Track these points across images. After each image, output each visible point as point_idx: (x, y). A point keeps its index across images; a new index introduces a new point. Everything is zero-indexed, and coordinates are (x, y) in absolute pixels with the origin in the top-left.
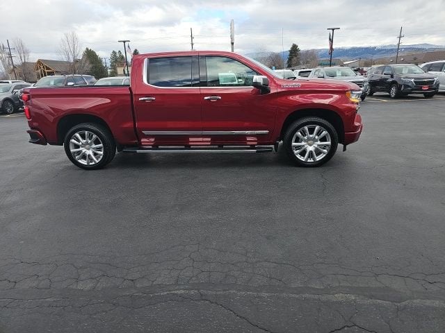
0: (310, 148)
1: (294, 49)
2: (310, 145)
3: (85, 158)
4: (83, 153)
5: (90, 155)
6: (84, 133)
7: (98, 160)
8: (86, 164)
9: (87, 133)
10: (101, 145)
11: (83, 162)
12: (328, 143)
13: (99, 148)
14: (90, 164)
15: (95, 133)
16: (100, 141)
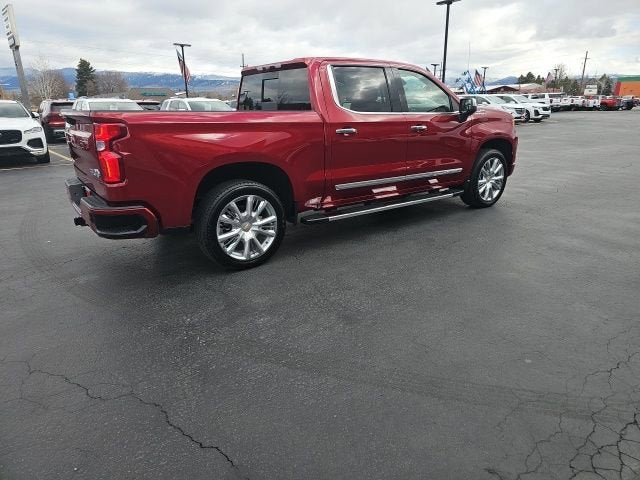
0: (489, 185)
1: (84, 67)
2: (486, 185)
3: (240, 248)
4: (239, 238)
5: (252, 241)
6: (245, 200)
7: (265, 247)
8: (243, 258)
9: (250, 199)
10: (273, 217)
11: (237, 256)
12: (501, 177)
13: (268, 224)
14: (252, 256)
15: (265, 196)
16: (271, 210)
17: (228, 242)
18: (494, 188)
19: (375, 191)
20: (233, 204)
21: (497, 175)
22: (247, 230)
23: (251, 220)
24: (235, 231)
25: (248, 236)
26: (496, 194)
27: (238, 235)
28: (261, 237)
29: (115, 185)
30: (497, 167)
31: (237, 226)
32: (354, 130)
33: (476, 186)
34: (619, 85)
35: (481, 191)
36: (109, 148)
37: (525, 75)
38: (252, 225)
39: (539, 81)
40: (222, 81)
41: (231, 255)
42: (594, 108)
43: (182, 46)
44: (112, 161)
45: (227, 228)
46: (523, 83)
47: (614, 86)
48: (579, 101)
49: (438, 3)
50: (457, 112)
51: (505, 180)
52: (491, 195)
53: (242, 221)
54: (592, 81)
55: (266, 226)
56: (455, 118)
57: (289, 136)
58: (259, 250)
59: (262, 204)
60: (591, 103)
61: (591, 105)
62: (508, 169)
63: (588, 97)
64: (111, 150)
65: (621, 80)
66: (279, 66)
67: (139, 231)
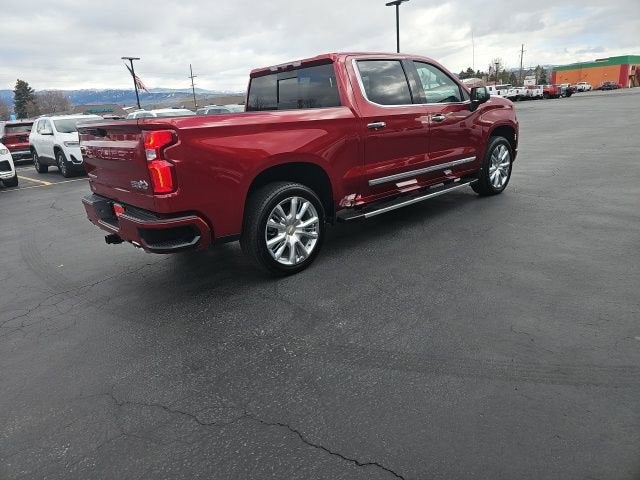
0: (498, 173)
2: (495, 172)
3: (286, 253)
4: (286, 242)
5: (297, 244)
6: (289, 203)
7: (309, 250)
8: (290, 263)
9: (294, 201)
10: (315, 219)
11: (284, 261)
12: (508, 163)
13: (310, 226)
14: (298, 260)
15: (308, 197)
16: (314, 211)
17: (276, 246)
18: (502, 175)
19: (399, 185)
20: (279, 207)
21: (504, 162)
22: (291, 234)
23: (295, 222)
24: (281, 236)
25: (293, 239)
26: (504, 180)
27: (284, 239)
28: (304, 239)
29: (166, 196)
30: (504, 154)
31: (283, 230)
32: (383, 124)
33: (487, 174)
34: (554, 74)
35: (492, 178)
36: (160, 157)
37: (465, 71)
38: (295, 229)
39: (479, 75)
40: (168, 94)
41: (279, 261)
42: (538, 98)
43: (131, 60)
44: (164, 170)
45: (274, 233)
46: (464, 78)
47: (549, 76)
48: (523, 91)
49: (387, 5)
50: (468, 101)
51: (510, 166)
52: (500, 181)
53: (287, 224)
54: (529, 73)
55: (308, 229)
56: (466, 107)
57: (324, 132)
58: (304, 253)
59: (305, 206)
60: (535, 92)
61: (535, 95)
62: (512, 156)
63: (531, 87)
64: (163, 159)
65: (556, 70)
66: (299, 64)
67: (193, 242)
